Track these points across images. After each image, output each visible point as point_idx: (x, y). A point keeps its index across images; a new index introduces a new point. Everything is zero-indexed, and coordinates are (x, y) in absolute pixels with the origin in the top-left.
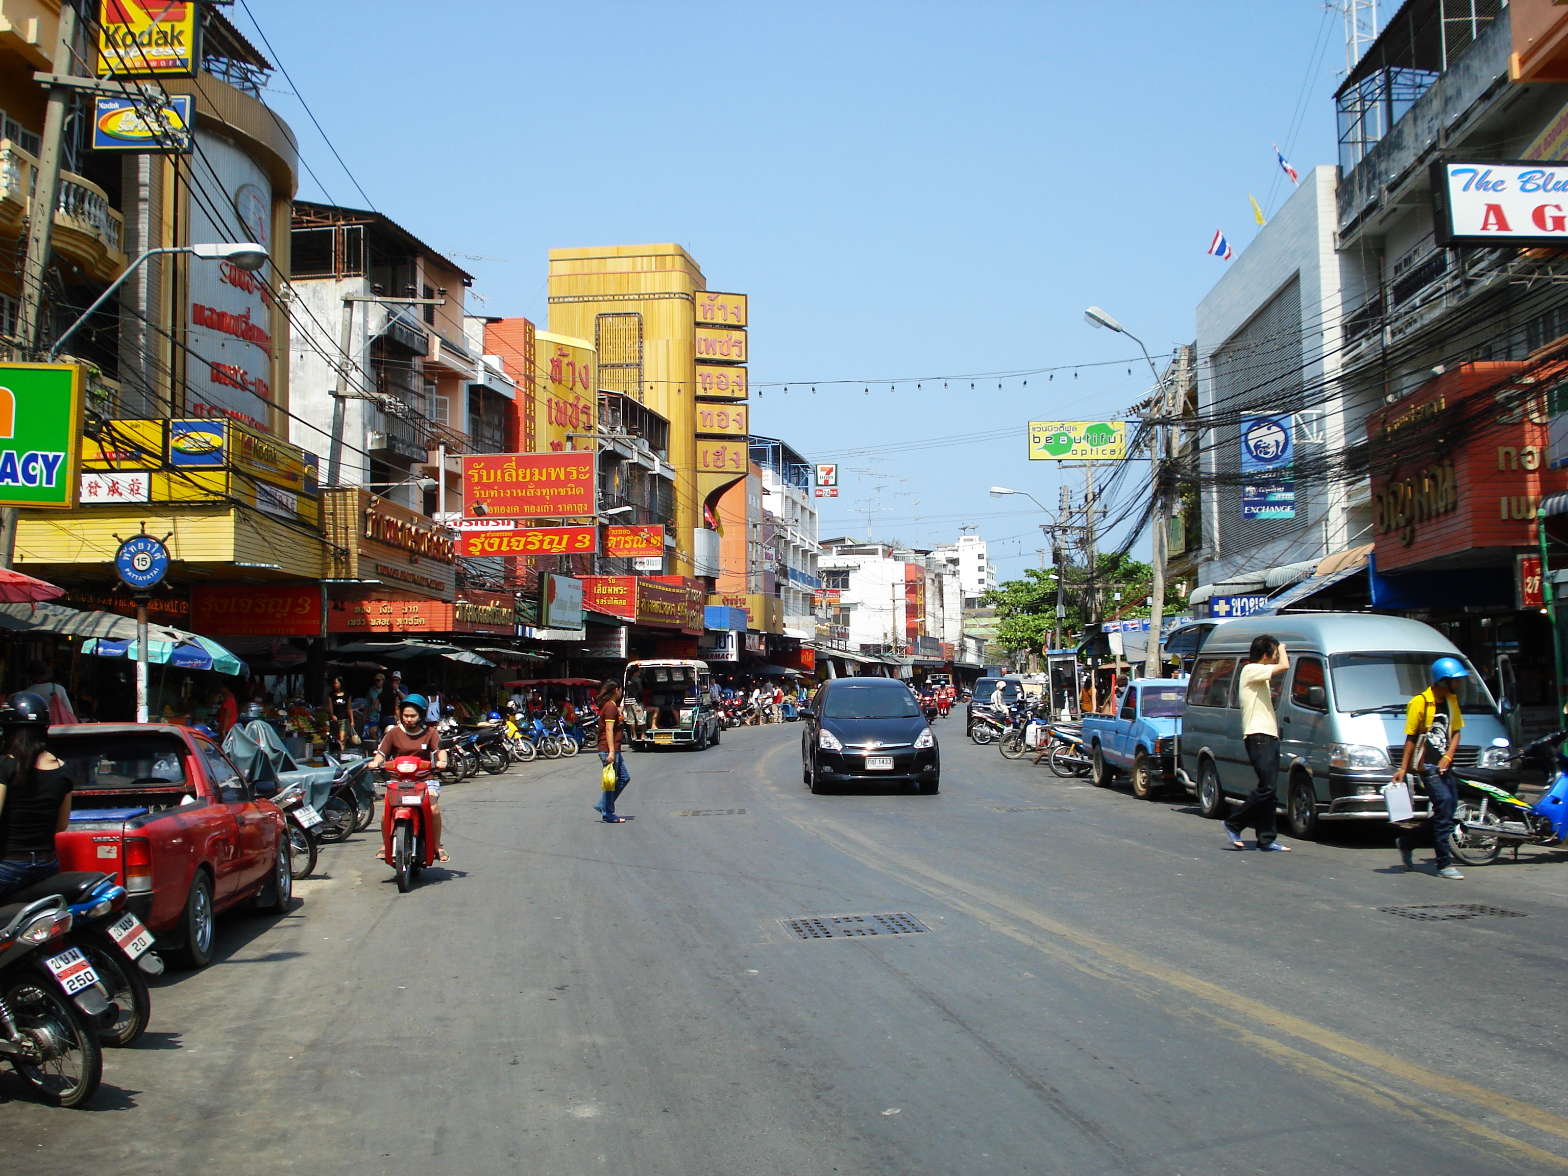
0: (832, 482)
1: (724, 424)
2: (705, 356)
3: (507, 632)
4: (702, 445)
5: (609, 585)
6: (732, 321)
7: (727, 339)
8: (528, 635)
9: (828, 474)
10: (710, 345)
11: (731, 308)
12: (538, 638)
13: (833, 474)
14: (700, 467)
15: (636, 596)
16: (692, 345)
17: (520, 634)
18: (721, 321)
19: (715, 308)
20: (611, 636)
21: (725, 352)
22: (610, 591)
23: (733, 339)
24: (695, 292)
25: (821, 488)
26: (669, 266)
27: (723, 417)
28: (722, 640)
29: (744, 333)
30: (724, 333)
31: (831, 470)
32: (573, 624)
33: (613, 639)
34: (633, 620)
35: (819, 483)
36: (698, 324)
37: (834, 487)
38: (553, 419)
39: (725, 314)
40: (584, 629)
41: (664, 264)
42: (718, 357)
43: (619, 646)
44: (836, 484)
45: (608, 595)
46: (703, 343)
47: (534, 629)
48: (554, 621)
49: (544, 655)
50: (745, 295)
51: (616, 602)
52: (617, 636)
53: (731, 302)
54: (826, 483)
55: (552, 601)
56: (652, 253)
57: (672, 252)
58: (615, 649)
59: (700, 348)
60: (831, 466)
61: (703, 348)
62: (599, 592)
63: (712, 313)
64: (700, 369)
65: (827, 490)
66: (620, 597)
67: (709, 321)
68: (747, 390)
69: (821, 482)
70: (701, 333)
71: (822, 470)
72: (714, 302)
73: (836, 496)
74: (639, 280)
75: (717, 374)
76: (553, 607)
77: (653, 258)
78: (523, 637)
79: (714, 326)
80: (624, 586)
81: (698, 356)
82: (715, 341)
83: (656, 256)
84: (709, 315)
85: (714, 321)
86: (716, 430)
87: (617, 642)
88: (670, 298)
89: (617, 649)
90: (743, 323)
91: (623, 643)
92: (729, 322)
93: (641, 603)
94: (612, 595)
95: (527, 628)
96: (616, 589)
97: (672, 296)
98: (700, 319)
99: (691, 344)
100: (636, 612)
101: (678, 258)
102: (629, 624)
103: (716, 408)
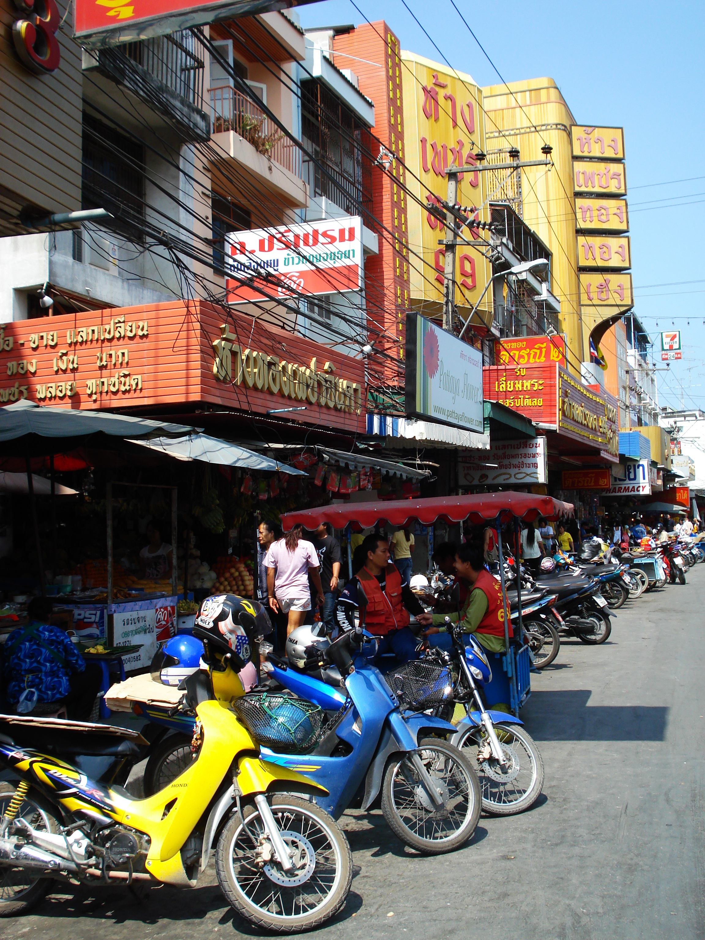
0: (676, 346)
1: (606, 256)
2: (583, 189)
3: (351, 426)
4: (585, 278)
5: (517, 378)
6: (609, 154)
7: (605, 172)
8: (389, 432)
9: (672, 339)
10: (589, 178)
11: (607, 141)
12: (408, 436)
13: (677, 339)
14: (584, 300)
15: (558, 392)
16: (572, 179)
17: (376, 430)
18: (598, 154)
19: (592, 141)
20: (522, 451)
21: (604, 185)
22: (519, 386)
23: (611, 172)
24: (571, 126)
25: (665, 352)
26: (544, 98)
27: (605, 249)
28: (632, 470)
29: (622, 166)
30: (602, 165)
31: (675, 336)
32: (470, 421)
33: (525, 456)
34: (554, 427)
35: (665, 348)
36: (576, 158)
37: (678, 351)
38: (430, 166)
39: (602, 147)
40: (487, 433)
41: (538, 97)
42: (597, 189)
43: (535, 466)
44: (679, 348)
45: (516, 393)
46: (581, 176)
47: (401, 421)
48: (436, 409)
49: (421, 467)
50: (622, 128)
51: (528, 402)
52: (531, 451)
53: (608, 135)
54: (671, 349)
55: (432, 374)
56: (526, 89)
57: (546, 85)
58: (529, 471)
59: (578, 181)
60: (674, 333)
61: (582, 181)
62: (502, 388)
63: (589, 146)
64: (580, 202)
65: (672, 354)
66: (533, 394)
67: (586, 154)
68: (628, 222)
69: (666, 347)
70: (579, 166)
71: (667, 336)
72: (590, 136)
73: (680, 358)
74: (514, 116)
75: (597, 207)
76: (434, 383)
77: (528, 93)
78: (382, 437)
79: (591, 159)
80: (539, 378)
81: (577, 189)
82: (593, 174)
83: (530, 91)
84: (586, 149)
85: (591, 155)
86: (600, 263)
87: (531, 460)
88: (546, 130)
89: (532, 470)
90: (620, 155)
91: (541, 461)
92: (606, 155)
93: (564, 402)
94: (522, 392)
95: (389, 420)
96: (527, 384)
97: (549, 127)
98: (577, 152)
99: (570, 176)
100: (558, 415)
101: (553, 91)
102: (550, 434)
103: (597, 241)
